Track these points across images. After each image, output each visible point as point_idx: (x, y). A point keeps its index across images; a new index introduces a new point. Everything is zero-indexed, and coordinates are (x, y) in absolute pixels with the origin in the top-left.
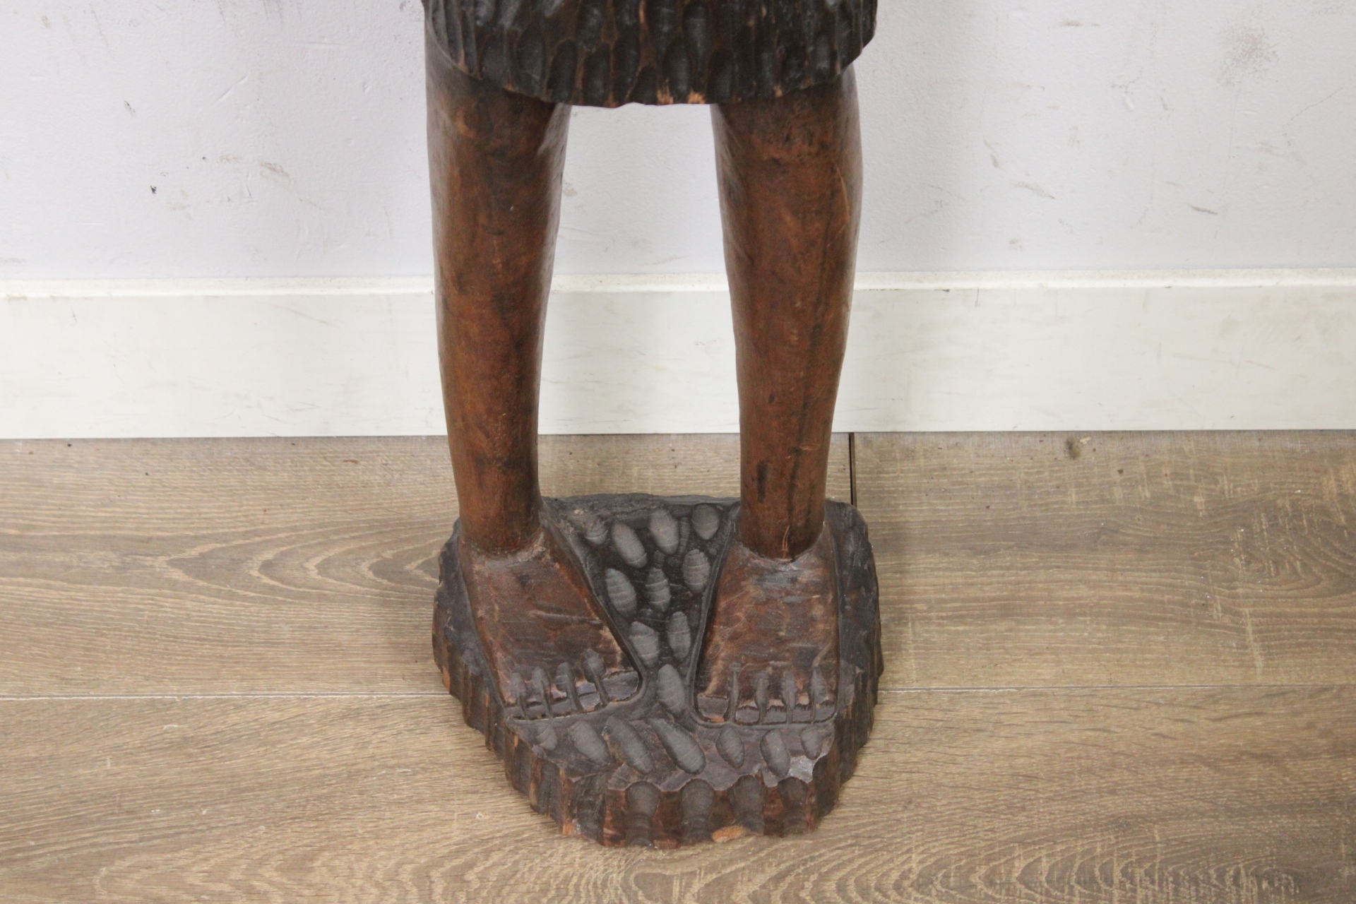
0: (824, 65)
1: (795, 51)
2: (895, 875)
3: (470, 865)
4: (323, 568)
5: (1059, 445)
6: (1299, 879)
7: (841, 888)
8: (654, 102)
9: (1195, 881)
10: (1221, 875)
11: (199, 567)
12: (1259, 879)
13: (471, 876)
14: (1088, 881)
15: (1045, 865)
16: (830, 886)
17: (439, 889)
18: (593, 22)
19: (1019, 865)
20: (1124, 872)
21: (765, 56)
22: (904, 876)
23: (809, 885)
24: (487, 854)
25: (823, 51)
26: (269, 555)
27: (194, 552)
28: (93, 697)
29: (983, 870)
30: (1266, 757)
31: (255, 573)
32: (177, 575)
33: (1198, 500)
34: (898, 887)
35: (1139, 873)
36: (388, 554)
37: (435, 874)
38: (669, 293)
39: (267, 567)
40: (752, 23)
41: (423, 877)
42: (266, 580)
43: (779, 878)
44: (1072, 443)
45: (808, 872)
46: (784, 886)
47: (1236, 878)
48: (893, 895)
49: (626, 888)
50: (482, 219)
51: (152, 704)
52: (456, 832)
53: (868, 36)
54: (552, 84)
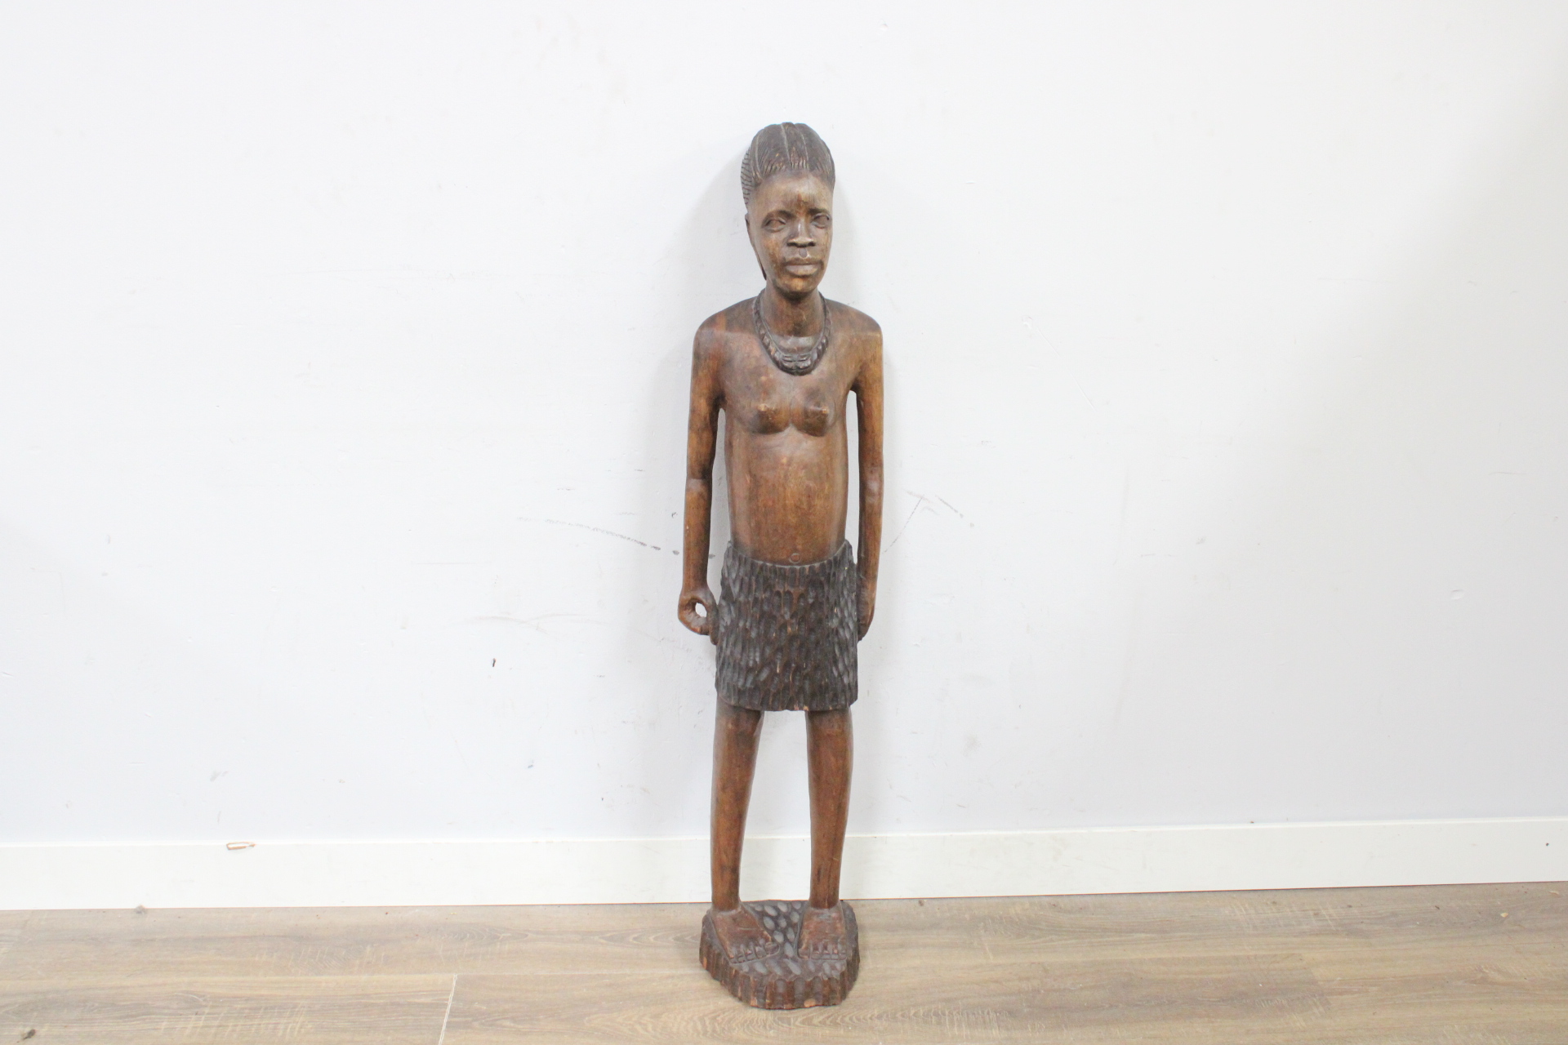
0: (843, 702)
1: (836, 696)
2: (869, 1016)
3: (719, 1016)
4: (656, 939)
5: (916, 902)
6: (1010, 1013)
7: (851, 1019)
8: (793, 709)
9: (974, 1014)
10: (983, 1012)
11: (611, 939)
12: (996, 1013)
13: (719, 1018)
14: (936, 1014)
15: (921, 1012)
16: (847, 1019)
17: (707, 1022)
18: (775, 682)
19: (913, 1012)
20: (949, 1012)
21: (827, 696)
22: (872, 1015)
23: (839, 1019)
24: (724, 1013)
25: (843, 698)
26: (636, 936)
27: (608, 935)
28: (577, 973)
29: (900, 1013)
30: (996, 982)
31: (631, 940)
32: (603, 941)
33: (967, 916)
34: (871, 1018)
35: (954, 1013)
36: (679, 935)
37: (706, 1018)
38: (779, 839)
39: (635, 939)
40: (823, 683)
41: (702, 1019)
42: (635, 942)
43: (829, 1017)
44: (921, 902)
45: (839, 1015)
46: (830, 1019)
47: (988, 1013)
48: (869, 1021)
49: (774, 1021)
50: (734, 761)
51: (598, 975)
52: (712, 1007)
53: (856, 698)
54: (762, 704)
